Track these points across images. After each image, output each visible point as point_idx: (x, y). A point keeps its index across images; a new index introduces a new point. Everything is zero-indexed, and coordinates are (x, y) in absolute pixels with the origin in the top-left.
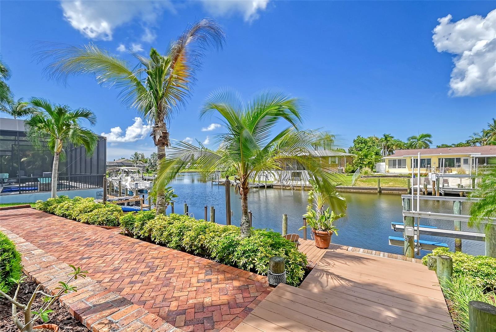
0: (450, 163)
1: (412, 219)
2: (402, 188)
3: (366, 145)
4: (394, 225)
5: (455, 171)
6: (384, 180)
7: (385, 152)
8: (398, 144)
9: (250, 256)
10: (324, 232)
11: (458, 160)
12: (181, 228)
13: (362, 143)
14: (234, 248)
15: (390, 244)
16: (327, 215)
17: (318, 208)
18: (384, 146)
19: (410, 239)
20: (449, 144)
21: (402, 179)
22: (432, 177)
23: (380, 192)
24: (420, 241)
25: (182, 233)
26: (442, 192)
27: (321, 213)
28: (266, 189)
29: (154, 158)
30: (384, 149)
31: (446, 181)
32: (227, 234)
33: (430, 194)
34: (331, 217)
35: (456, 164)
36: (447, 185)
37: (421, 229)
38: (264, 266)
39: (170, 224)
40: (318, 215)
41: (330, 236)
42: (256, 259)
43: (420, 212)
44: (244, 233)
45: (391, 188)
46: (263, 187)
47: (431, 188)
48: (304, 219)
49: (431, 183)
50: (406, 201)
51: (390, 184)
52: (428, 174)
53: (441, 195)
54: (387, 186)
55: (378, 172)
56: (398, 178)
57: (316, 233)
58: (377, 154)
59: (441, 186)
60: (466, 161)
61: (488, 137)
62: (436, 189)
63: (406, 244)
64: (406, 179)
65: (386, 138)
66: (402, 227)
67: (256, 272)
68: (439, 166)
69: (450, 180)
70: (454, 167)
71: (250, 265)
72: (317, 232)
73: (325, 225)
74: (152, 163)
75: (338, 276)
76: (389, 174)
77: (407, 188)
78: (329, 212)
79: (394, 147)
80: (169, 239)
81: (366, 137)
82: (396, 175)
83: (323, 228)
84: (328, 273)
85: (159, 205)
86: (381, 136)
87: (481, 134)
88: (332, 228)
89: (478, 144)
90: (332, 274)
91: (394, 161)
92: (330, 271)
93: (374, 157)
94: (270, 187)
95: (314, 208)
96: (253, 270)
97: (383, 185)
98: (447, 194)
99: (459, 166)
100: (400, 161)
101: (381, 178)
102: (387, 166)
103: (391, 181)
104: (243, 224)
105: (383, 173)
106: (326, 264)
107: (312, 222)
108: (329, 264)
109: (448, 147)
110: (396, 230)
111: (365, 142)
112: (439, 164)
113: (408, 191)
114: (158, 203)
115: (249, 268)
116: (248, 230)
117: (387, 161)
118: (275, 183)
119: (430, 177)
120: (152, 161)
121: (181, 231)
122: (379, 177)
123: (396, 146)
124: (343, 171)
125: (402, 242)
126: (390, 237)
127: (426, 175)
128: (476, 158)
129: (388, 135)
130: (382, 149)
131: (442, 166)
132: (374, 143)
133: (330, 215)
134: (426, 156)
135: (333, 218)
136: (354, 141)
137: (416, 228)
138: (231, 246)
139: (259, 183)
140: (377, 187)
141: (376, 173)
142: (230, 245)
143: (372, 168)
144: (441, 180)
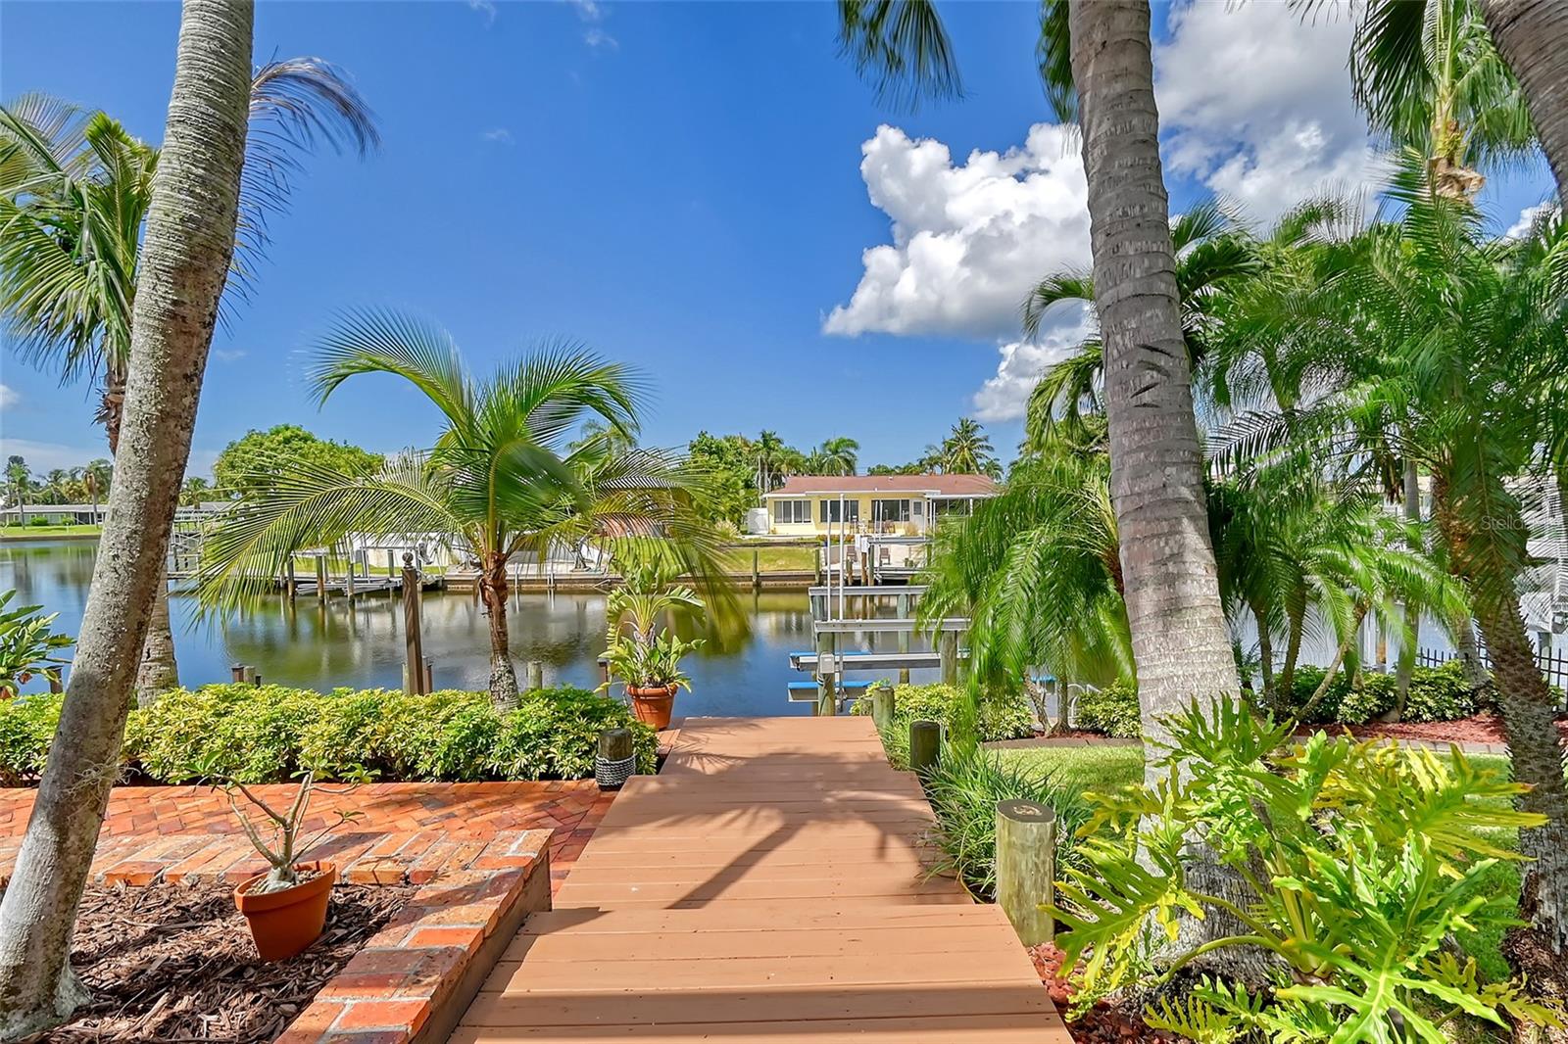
0: (891, 511)
1: (831, 636)
2: (804, 573)
3: (721, 459)
4: (796, 659)
5: (900, 530)
6: (770, 552)
7: (763, 478)
8: (792, 460)
9: (535, 747)
10: (659, 690)
11: (906, 503)
12: (274, 720)
13: (711, 454)
14: (490, 736)
15: (791, 700)
16: (662, 645)
17: (640, 634)
18: (763, 464)
19: (828, 679)
20: (890, 466)
21: (803, 549)
22: (861, 545)
23: (758, 585)
24: (844, 684)
25: (283, 735)
26: (879, 578)
27: (649, 643)
30: (762, 470)
31: (885, 553)
32: (454, 711)
33: (857, 583)
34: (673, 650)
35: (902, 514)
36: (886, 561)
37: (846, 659)
38: (577, 760)
39: (219, 715)
40: (641, 650)
41: (672, 698)
42: (551, 750)
43: (845, 621)
44: (503, 700)
45: (781, 573)
47: (858, 571)
48: (603, 664)
49: (860, 558)
50: (817, 600)
51: (780, 562)
52: (853, 537)
53: (876, 583)
54: (772, 568)
55: (751, 534)
56: (795, 548)
57: (638, 696)
58: (748, 485)
59: (876, 564)
60: (918, 505)
61: (952, 455)
62: (868, 571)
63: (821, 691)
64: (812, 550)
65: (766, 443)
66: (815, 659)
67: (559, 777)
68: (873, 518)
69: (893, 549)
70: (897, 520)
71: (538, 766)
72: (640, 691)
73: (661, 672)
75: (721, 756)
76: (776, 539)
77: (814, 572)
78: (668, 640)
79: (784, 468)
80: (234, 760)
81: (718, 436)
82: (791, 539)
83: (657, 678)
84: (700, 756)
85: (152, 661)
86: (754, 438)
87: (941, 447)
88: (674, 678)
89: (937, 469)
90: (706, 755)
91: (787, 504)
92: (703, 752)
93: (742, 492)
95: (626, 632)
96: (552, 776)
97: (766, 568)
98: (886, 582)
99: (907, 518)
100: (798, 504)
101: (760, 550)
102: (772, 518)
103: (781, 555)
104: (499, 678)
105: (763, 534)
106: (691, 742)
107: (626, 669)
108: (698, 740)
109: (888, 472)
110: (802, 667)
111: (719, 452)
112: (873, 513)
113: (817, 578)
114: (149, 657)
115: (537, 773)
116: (513, 691)
117: (770, 504)
118: (454, 573)
119: (857, 545)
121: (279, 728)
122: (756, 545)
123: (789, 464)
124: (667, 532)
125: (814, 691)
126: (791, 685)
127: (850, 540)
128: (933, 501)
129: (770, 435)
130: (756, 470)
131: (878, 519)
132: (740, 454)
133: (670, 647)
134: (850, 494)
135: (677, 652)
136: (692, 447)
137: (837, 659)
138: (480, 735)
139: (392, 576)
140: (750, 572)
141: (747, 537)
142: (478, 730)
143: (739, 523)
144: (877, 549)
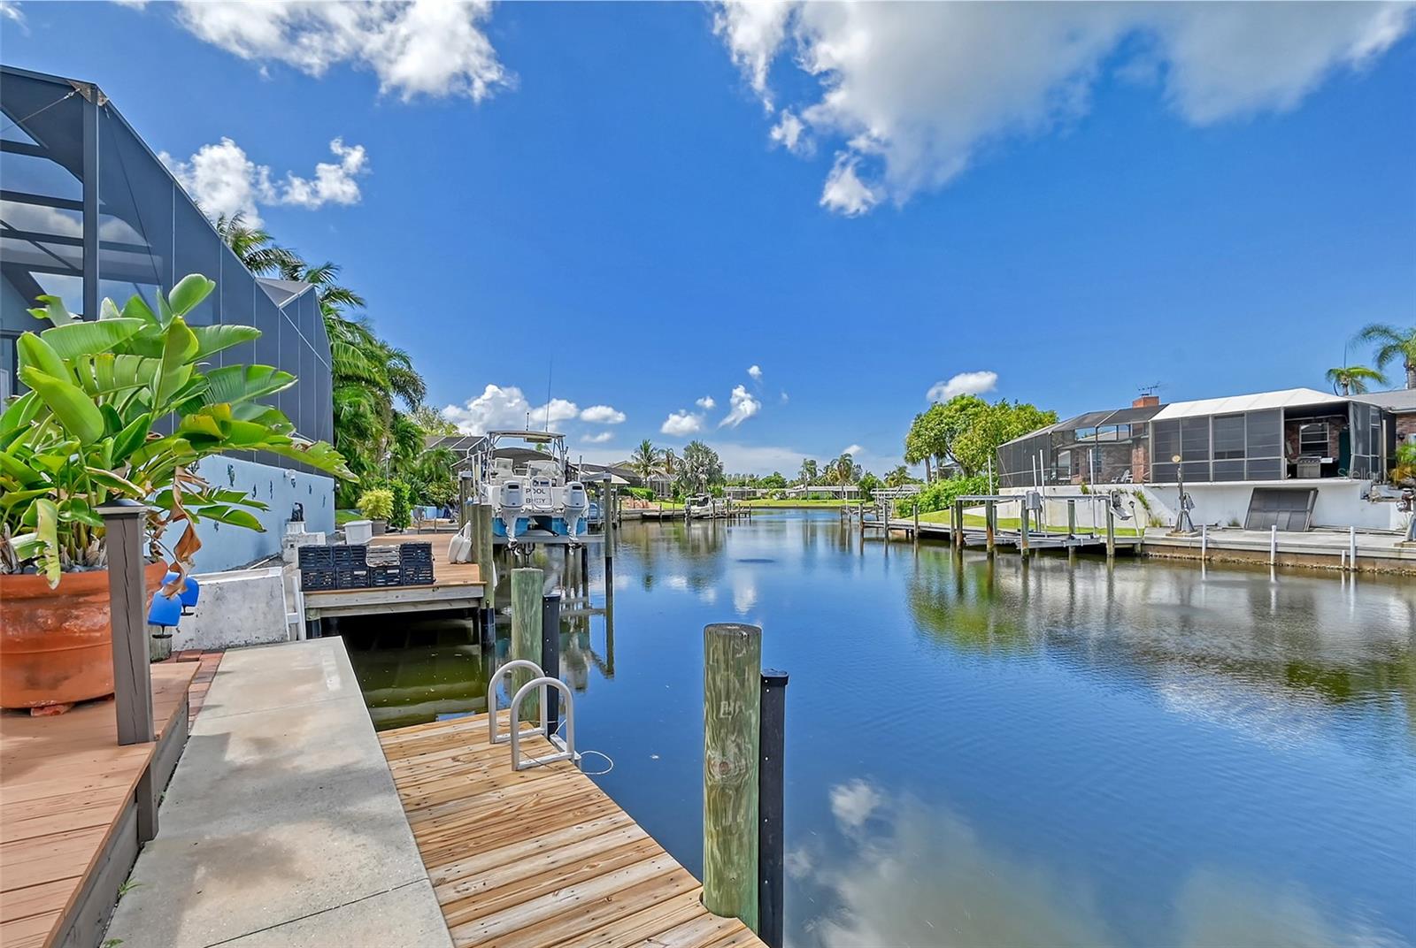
28: (1110, 561)
29: (692, 457)
46: (1093, 553)
74: (686, 473)
94: (1127, 554)
120: (688, 467)
139: (1073, 532)
